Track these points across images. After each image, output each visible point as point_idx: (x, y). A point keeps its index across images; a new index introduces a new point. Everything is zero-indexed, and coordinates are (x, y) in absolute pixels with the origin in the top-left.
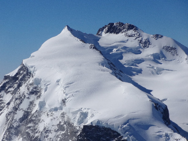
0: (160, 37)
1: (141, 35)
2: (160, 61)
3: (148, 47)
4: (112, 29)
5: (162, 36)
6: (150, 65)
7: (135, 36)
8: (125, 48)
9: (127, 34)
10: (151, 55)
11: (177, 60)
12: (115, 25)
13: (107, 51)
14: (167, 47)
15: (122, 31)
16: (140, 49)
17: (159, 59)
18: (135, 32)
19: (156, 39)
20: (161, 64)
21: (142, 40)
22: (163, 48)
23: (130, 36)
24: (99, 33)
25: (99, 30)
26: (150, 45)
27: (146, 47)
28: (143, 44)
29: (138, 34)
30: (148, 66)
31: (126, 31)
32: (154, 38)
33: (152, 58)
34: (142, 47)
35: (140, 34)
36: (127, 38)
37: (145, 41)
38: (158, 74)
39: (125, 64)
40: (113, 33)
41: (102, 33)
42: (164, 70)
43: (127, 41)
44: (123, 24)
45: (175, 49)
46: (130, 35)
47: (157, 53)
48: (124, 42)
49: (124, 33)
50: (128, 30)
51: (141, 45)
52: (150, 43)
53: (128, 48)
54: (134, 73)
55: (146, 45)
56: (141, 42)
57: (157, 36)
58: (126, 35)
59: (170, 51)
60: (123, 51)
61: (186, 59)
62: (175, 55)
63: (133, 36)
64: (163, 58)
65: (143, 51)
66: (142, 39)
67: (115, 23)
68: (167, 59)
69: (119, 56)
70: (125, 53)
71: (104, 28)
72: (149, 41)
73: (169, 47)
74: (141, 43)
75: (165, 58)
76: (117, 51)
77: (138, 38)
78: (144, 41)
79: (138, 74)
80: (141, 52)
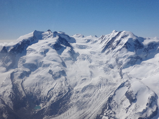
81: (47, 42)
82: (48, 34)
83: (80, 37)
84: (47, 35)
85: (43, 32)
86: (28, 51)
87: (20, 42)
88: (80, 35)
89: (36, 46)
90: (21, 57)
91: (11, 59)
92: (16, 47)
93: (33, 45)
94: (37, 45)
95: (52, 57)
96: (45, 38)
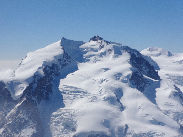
2: (103, 56)
3: (102, 49)
4: (94, 39)
6: (95, 58)
7: (100, 43)
8: (92, 49)
11: (110, 56)
14: (109, 49)
17: (103, 55)
19: (107, 45)
22: (107, 50)
23: (98, 43)
33: (100, 54)
34: (100, 49)
35: (102, 42)
36: (96, 44)
39: (84, 57)
41: (91, 41)
47: (103, 52)
48: (94, 46)
49: (97, 41)
54: (86, 61)
61: (112, 56)
62: (110, 53)
69: (85, 53)
70: (90, 51)
71: (92, 38)
72: (103, 46)
76: (86, 50)
78: (101, 46)
81: (107, 69)
82: (97, 46)
83: (160, 54)
84: (96, 51)
85: (82, 43)
86: (64, 93)
87: (40, 68)
88: (160, 50)
89: (83, 80)
90: (55, 113)
91: (29, 118)
92: (34, 82)
93: (69, 76)
94: (81, 78)
95: (146, 112)
96: (92, 58)
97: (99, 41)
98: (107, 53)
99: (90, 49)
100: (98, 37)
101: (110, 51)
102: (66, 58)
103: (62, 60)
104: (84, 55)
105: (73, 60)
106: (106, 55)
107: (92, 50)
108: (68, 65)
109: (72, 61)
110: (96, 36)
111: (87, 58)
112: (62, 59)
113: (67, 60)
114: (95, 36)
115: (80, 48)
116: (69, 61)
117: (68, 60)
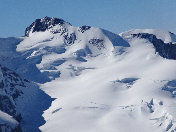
0: (88, 29)
1: (67, 29)
2: (85, 58)
3: (74, 43)
4: (40, 26)
5: (89, 27)
6: (71, 66)
7: (61, 31)
8: (47, 48)
9: (52, 30)
10: (75, 53)
11: (104, 54)
12: (42, 21)
13: (24, 56)
14: (94, 39)
15: (49, 28)
16: (65, 47)
17: (85, 55)
18: (61, 26)
19: (83, 32)
20: (86, 61)
21: (67, 36)
22: (90, 42)
23: (55, 33)
24: (27, 33)
25: (27, 30)
26: (76, 40)
27: (71, 44)
28: (68, 40)
29: (64, 29)
30: (68, 67)
31: (52, 27)
32: (81, 31)
33: (75, 56)
34: (68, 44)
35: (65, 29)
36: (52, 35)
37: (71, 36)
38: (77, 75)
39: (42, 69)
40: (40, 31)
41: (29, 33)
42: (85, 69)
43: (53, 38)
44: (49, 19)
45: (102, 40)
46: (56, 31)
47: (82, 49)
48: (48, 40)
49: (50, 30)
50: (54, 25)
51: (67, 41)
52: (76, 37)
53: (51, 47)
54: (51, 77)
55: (72, 41)
56: (66, 37)
57: (84, 28)
58: (52, 32)
59: (96, 45)
60: (44, 52)
61: (113, 52)
62: (102, 48)
63: (59, 31)
64: (89, 54)
65: (68, 48)
66: (68, 34)
67: (42, 19)
68: (92, 55)
69: (37, 60)
70: (47, 54)
71: (31, 26)
72: (75, 36)
73: (96, 39)
74: (67, 40)
75: (91, 53)
76: (36, 54)
77: (63, 33)
78: (69, 36)
79: (55, 79)
80: (66, 50)
97: (57, 27)
98: (94, 49)
99: (43, 49)
100: (48, 19)
101: (97, 42)
102: (11, 79)
103: (5, 85)
104: (39, 66)
105: (26, 80)
106: (94, 54)
107: (50, 50)
108: (22, 93)
109: (25, 83)
110: (40, 20)
111: (50, 71)
112: (4, 82)
113: (14, 82)
114: (38, 21)
115: (20, 53)
116: (20, 85)
117: (16, 82)
